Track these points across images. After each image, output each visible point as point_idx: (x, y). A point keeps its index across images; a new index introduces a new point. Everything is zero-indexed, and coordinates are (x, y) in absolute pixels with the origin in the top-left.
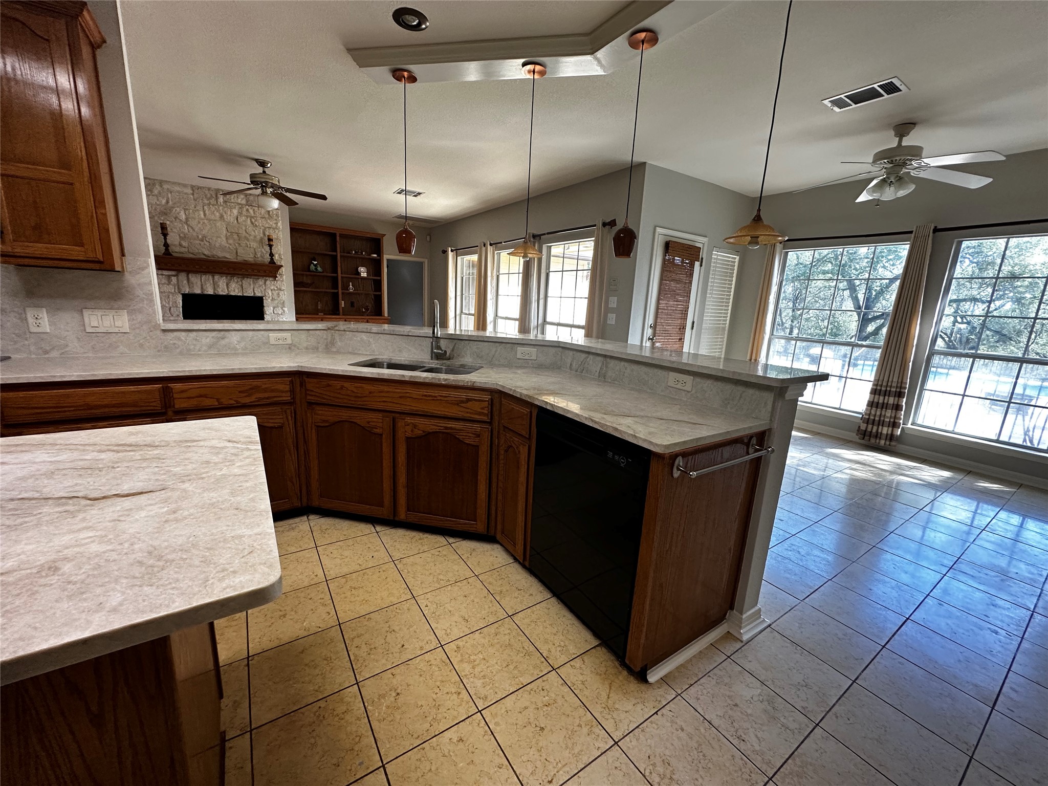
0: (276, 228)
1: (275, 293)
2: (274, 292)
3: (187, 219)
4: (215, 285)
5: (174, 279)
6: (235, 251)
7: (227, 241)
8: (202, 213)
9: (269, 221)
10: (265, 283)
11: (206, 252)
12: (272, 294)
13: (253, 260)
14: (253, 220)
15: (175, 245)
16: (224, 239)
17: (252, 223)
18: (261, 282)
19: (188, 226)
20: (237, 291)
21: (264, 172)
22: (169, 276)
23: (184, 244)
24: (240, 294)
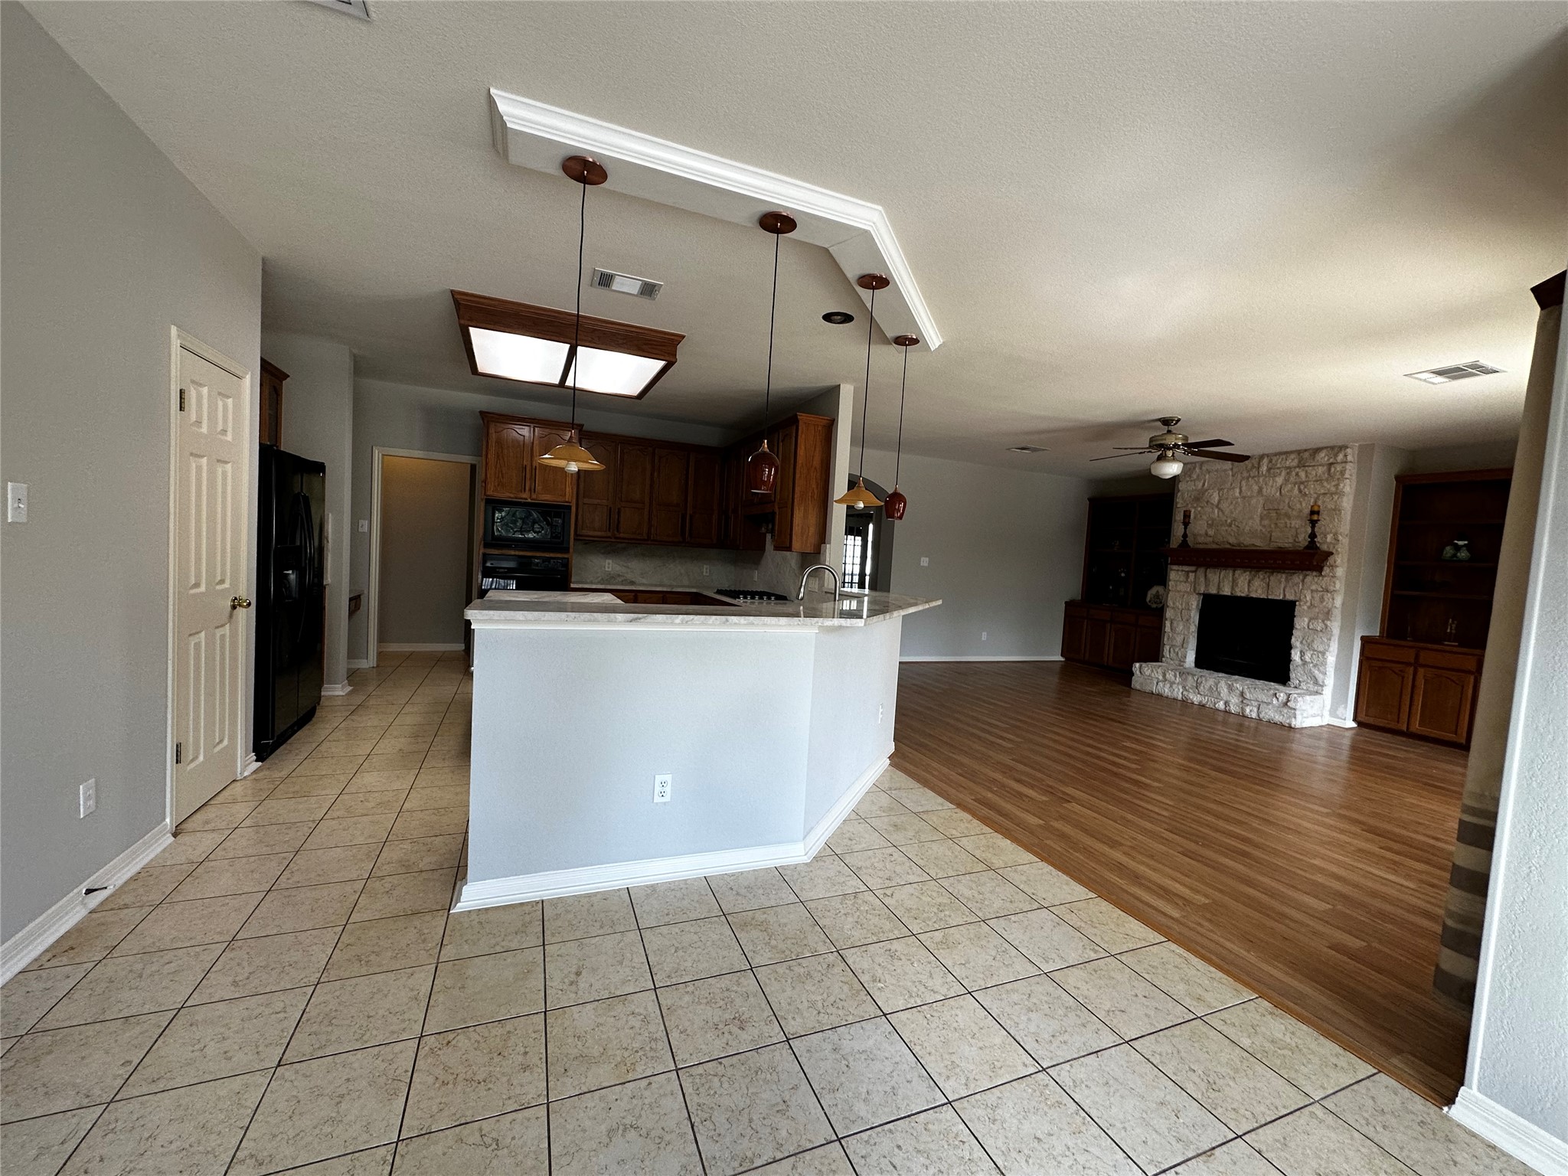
0: (1336, 493)
1: (1317, 596)
2: (1315, 595)
3: (1219, 502)
4: (1234, 583)
5: (1192, 576)
6: (1269, 535)
7: (1261, 522)
8: (1238, 490)
9: (1325, 484)
10: (1303, 581)
11: (1232, 540)
12: (1312, 597)
13: (1290, 545)
14: (1302, 487)
15: (1201, 535)
16: (1258, 520)
17: (1300, 491)
18: (1297, 578)
19: (1219, 509)
20: (1260, 591)
21: (1169, 432)
22: (1188, 572)
23: (1211, 532)
24: (1264, 596)
